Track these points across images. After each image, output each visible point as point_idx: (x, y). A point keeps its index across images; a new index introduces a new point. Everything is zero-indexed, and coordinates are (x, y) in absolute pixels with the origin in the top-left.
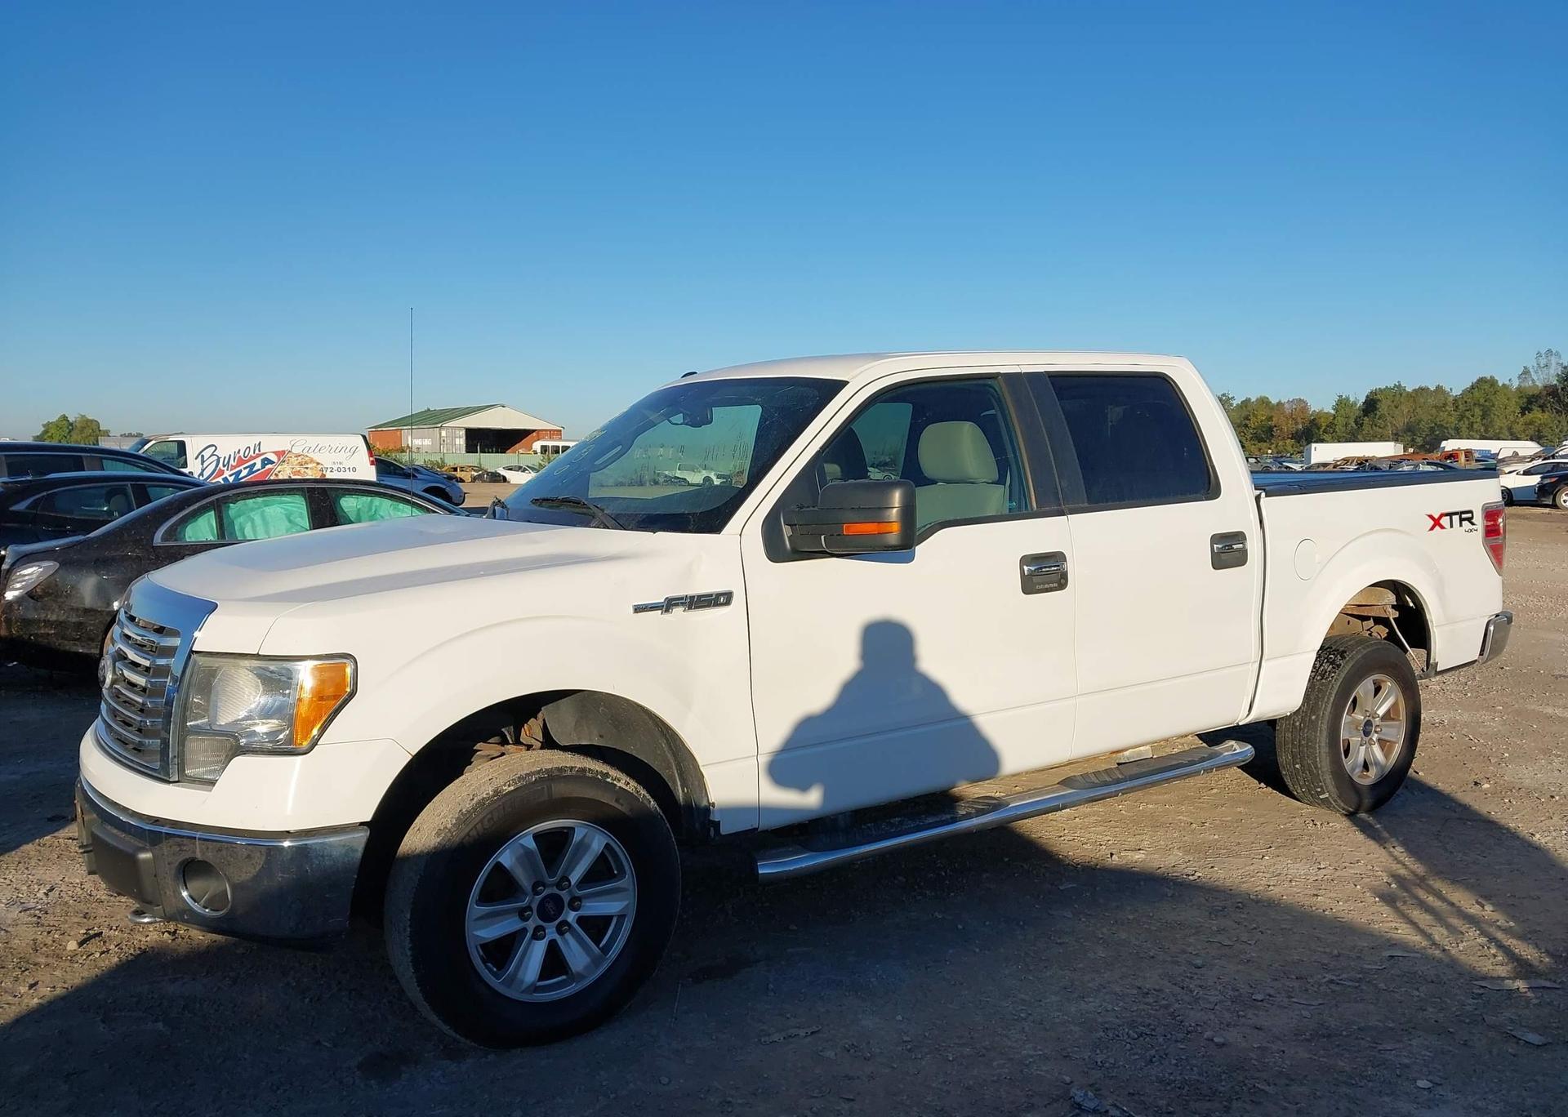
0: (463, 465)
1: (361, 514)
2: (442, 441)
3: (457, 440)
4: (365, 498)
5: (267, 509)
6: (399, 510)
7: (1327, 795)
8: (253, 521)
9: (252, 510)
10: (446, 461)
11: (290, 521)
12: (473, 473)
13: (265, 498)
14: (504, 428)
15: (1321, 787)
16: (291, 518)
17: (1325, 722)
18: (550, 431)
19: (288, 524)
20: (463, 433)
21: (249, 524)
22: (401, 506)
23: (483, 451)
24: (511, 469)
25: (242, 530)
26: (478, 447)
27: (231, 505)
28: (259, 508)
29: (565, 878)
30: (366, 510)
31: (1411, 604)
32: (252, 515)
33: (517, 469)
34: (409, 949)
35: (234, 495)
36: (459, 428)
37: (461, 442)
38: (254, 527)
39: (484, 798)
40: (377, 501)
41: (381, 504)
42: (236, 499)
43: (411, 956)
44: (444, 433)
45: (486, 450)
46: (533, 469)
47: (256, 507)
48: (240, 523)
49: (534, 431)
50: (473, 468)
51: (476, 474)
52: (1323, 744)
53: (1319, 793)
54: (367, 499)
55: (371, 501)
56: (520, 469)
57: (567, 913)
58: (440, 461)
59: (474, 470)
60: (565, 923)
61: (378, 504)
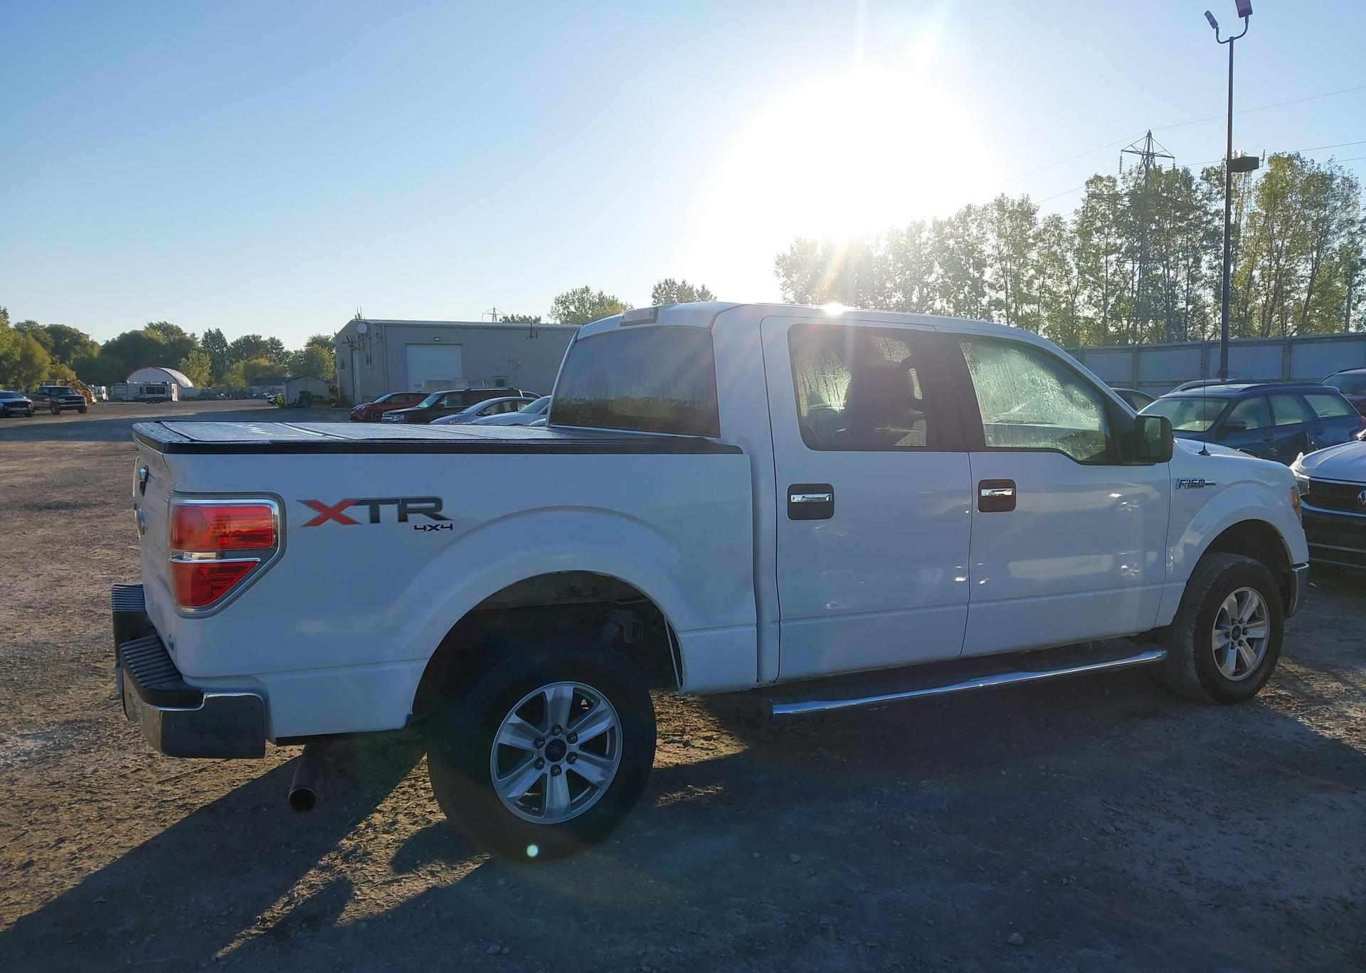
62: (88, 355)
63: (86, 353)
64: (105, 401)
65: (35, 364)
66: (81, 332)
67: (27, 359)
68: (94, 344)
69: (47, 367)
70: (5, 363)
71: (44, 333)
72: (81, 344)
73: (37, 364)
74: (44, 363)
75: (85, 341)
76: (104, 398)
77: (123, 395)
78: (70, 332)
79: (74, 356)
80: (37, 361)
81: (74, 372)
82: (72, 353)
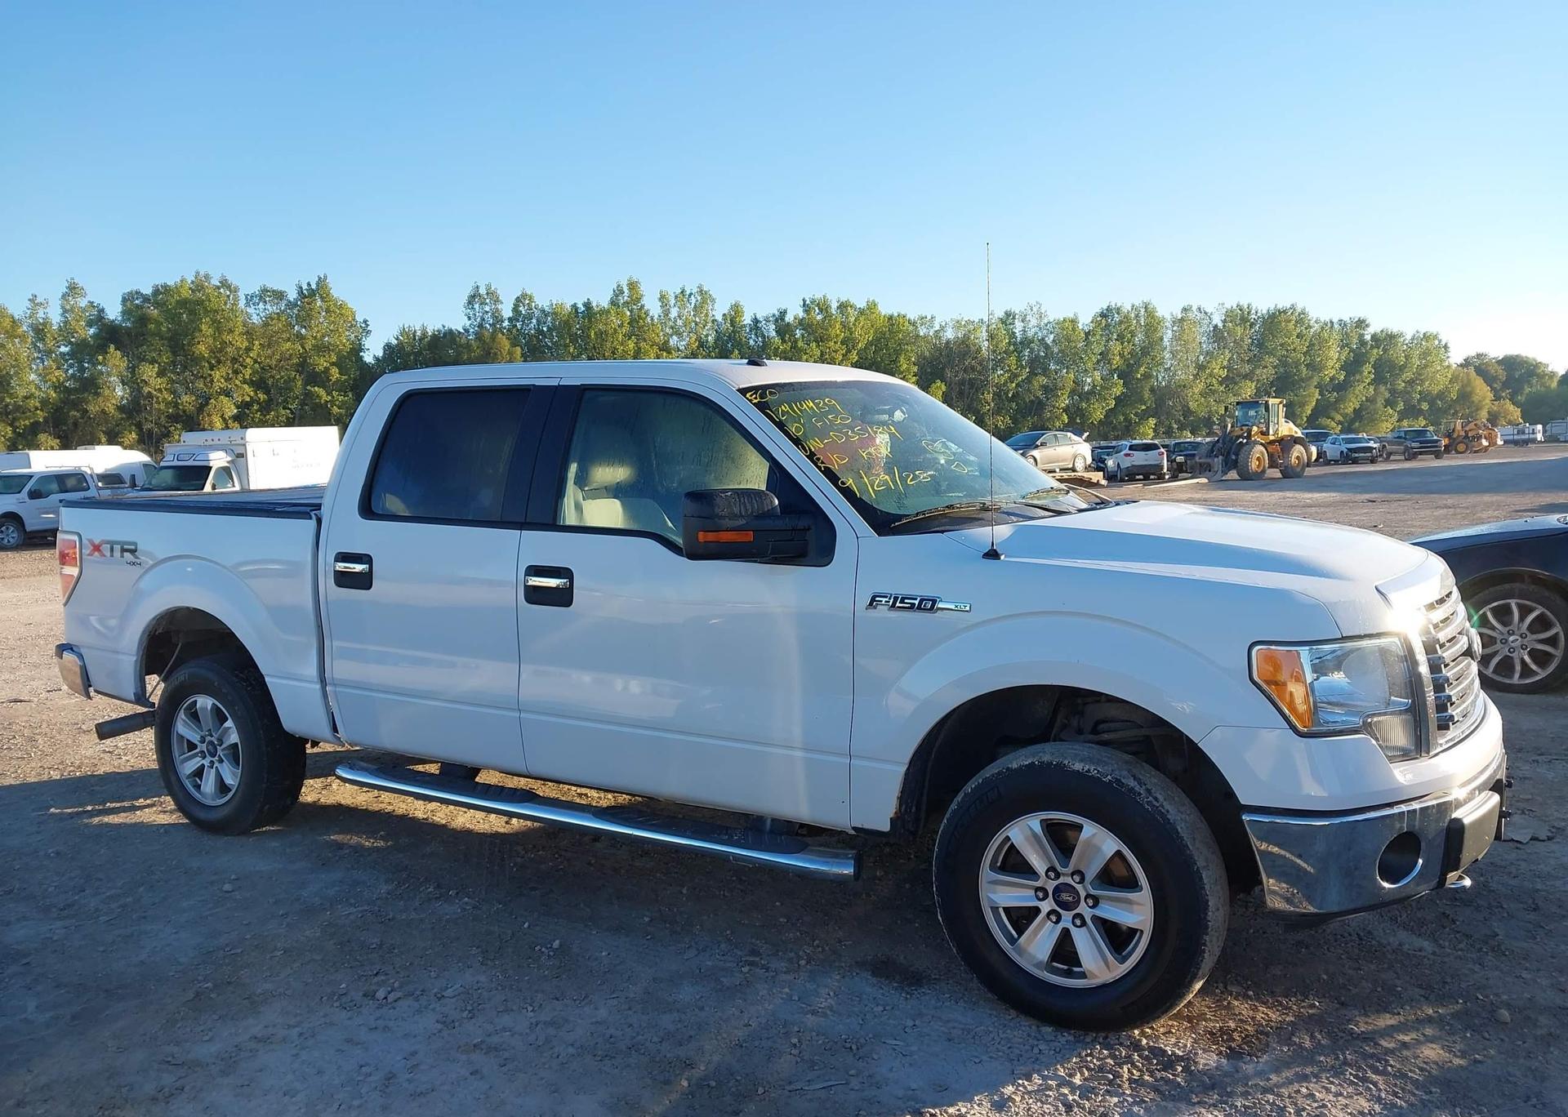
62: (1546, 387)
63: (1543, 385)
64: (1541, 442)
65: (1473, 402)
66: (1539, 361)
67: (1465, 396)
68: (1553, 375)
69: (1487, 404)
70: (1440, 403)
71: (1496, 365)
72: (1538, 376)
73: (1477, 402)
74: (1484, 399)
75: (1543, 371)
76: (1539, 439)
77: (1560, 434)
78: (1526, 362)
79: (1527, 390)
80: (1475, 399)
81: (1519, 410)
82: (1526, 387)
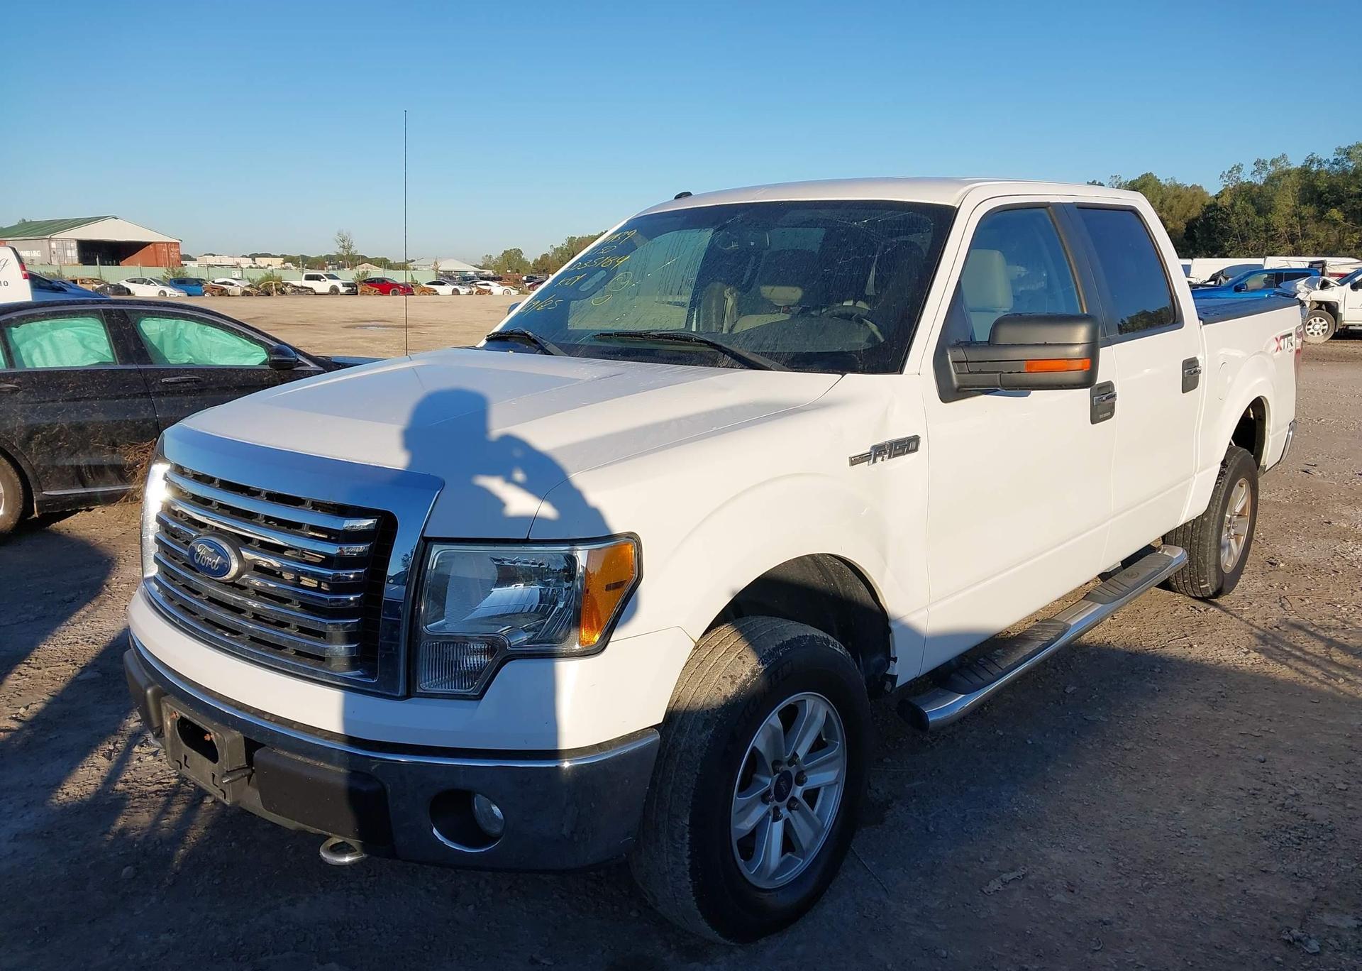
0: (82, 277)
1: (165, 337)
2: (52, 252)
3: (69, 252)
4: (168, 321)
5: (55, 333)
6: (206, 333)
7: (1208, 585)
8: (40, 346)
9: (39, 334)
10: (63, 274)
11: (85, 346)
12: (94, 285)
13: (54, 321)
14: (118, 240)
15: (1206, 579)
16: (85, 343)
17: (1216, 523)
18: (168, 243)
19: (83, 349)
20: (74, 245)
21: (37, 350)
22: (209, 329)
23: (102, 264)
24: (135, 282)
25: (30, 356)
26: (97, 259)
27: (13, 329)
28: (46, 332)
29: (795, 755)
30: (170, 333)
31: (1252, 416)
32: (38, 339)
33: (141, 281)
34: (688, 858)
35: (18, 317)
36: (71, 240)
37: (73, 253)
38: (42, 353)
39: (744, 680)
40: (182, 324)
41: (186, 327)
42: (18, 322)
43: (689, 864)
44: (53, 245)
45: (106, 262)
46: (158, 282)
47: (43, 330)
48: (27, 350)
49: (150, 243)
50: (93, 280)
51: (97, 286)
52: (1213, 542)
53: (1200, 584)
54: (170, 322)
55: (176, 324)
56: (144, 281)
57: (794, 790)
58: (57, 274)
59: (96, 283)
60: (794, 799)
61: (182, 327)
